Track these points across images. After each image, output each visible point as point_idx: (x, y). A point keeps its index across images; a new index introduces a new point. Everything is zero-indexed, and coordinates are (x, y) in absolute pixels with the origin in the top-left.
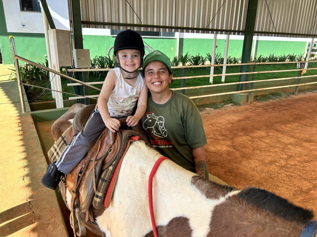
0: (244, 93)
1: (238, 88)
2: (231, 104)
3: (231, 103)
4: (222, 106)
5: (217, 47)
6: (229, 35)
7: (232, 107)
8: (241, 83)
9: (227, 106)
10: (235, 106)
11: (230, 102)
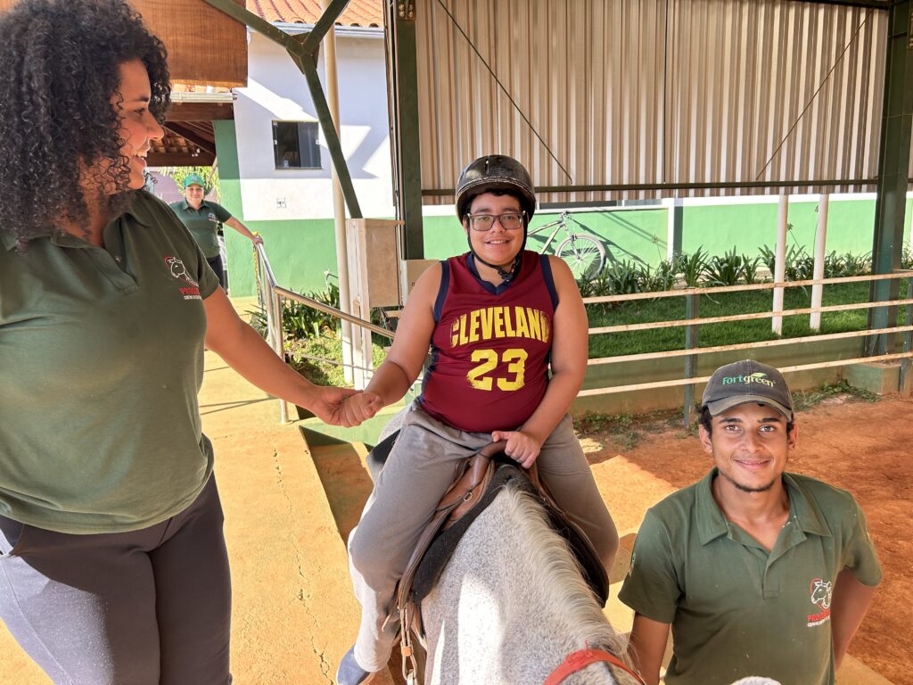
0: (887, 362)
1: (867, 347)
2: (844, 397)
3: (844, 391)
4: (817, 402)
5: (790, 227)
6: (828, 193)
7: (850, 406)
8: (873, 332)
9: (832, 401)
10: (861, 401)
11: (840, 389)
